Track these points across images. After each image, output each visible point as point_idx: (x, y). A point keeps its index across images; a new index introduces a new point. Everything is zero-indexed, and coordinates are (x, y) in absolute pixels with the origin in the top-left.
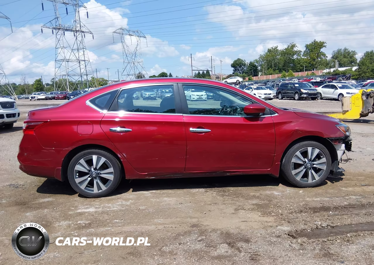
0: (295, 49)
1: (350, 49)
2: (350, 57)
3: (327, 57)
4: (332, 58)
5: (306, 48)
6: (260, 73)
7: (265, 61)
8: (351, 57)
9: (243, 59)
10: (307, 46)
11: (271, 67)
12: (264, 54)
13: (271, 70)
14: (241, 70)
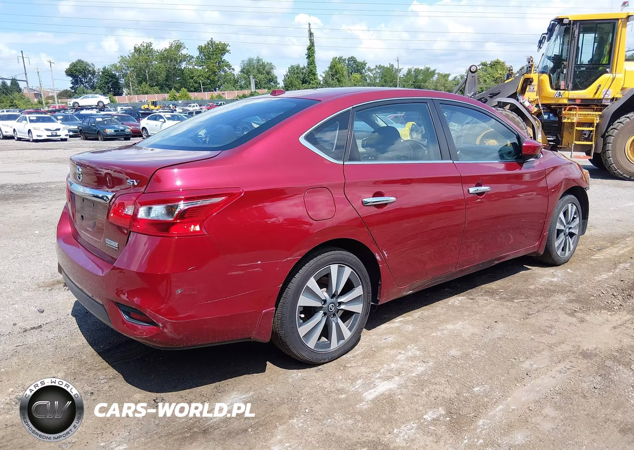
0: (184, 52)
1: (266, 60)
2: (266, 72)
3: (233, 69)
4: (241, 72)
5: (200, 52)
6: (125, 91)
7: (133, 69)
8: (268, 73)
9: (89, 62)
10: (201, 49)
11: (145, 80)
12: (128, 56)
13: (145, 86)
14: (87, 82)
